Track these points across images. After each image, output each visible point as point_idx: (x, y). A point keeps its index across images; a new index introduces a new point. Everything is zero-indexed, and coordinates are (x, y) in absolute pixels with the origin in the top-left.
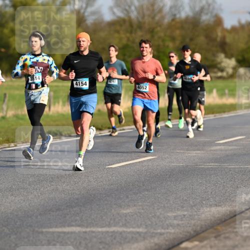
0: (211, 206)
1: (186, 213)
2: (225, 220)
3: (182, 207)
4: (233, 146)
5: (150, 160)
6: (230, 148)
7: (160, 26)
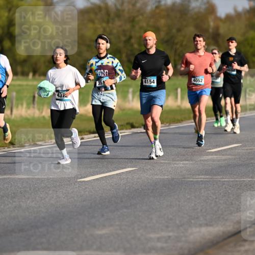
0: (201, 226)
1: (171, 234)
2: (218, 243)
3: (167, 227)
4: (226, 155)
5: (130, 172)
6: (224, 157)
7: (142, 15)
